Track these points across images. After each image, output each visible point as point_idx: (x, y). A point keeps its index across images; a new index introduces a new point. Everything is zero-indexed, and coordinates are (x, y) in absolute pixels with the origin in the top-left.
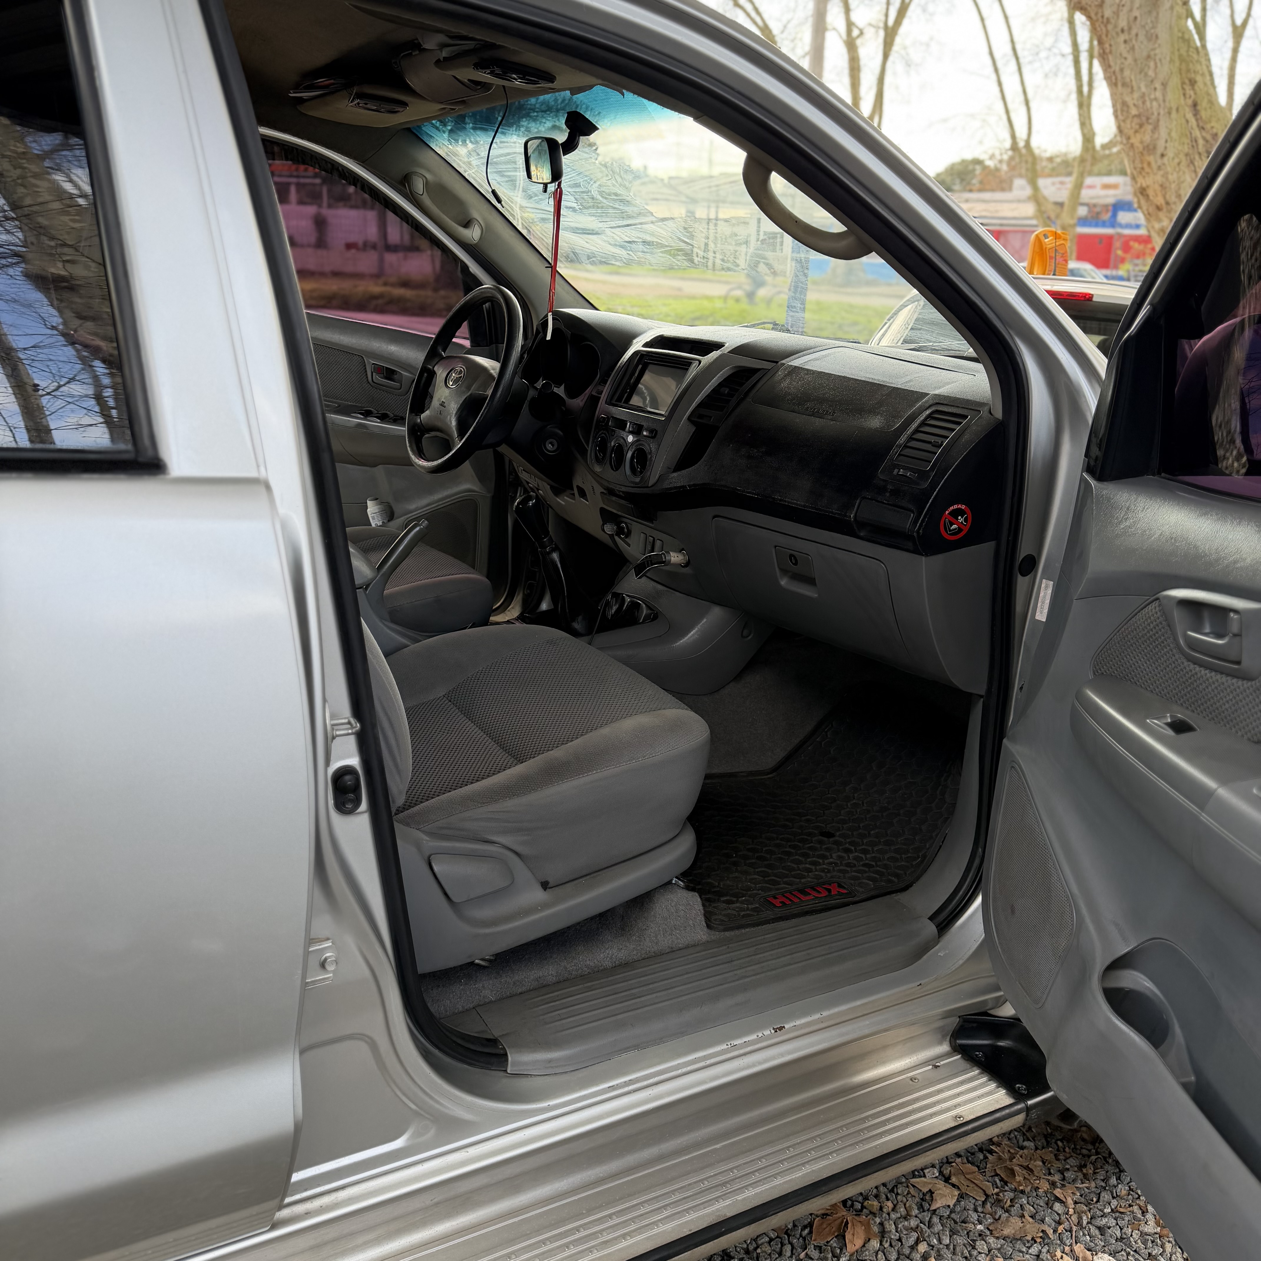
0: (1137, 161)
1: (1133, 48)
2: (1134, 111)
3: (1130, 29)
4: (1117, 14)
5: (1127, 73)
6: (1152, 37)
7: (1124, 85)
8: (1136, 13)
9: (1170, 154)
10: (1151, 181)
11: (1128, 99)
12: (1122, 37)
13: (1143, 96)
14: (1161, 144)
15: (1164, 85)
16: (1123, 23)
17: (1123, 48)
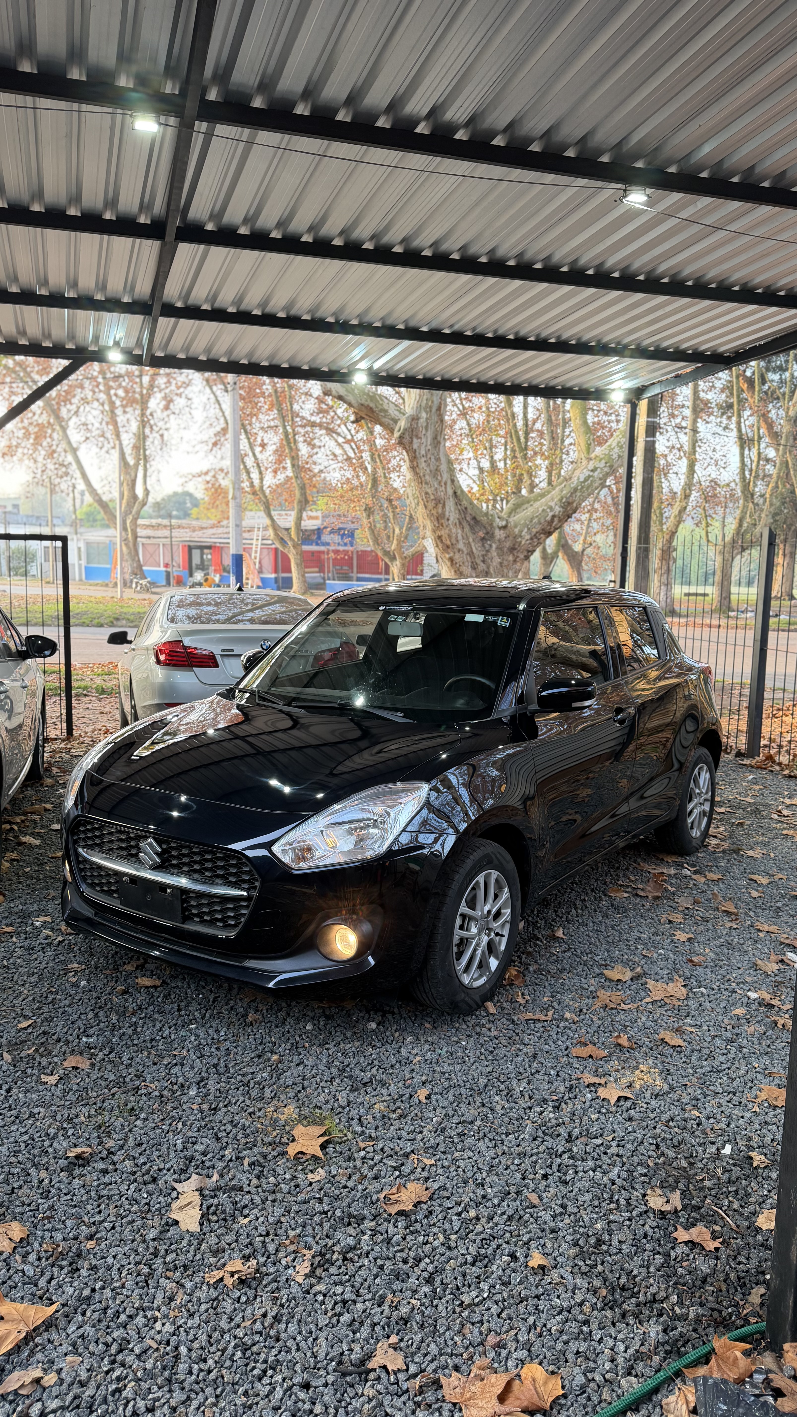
0: (436, 523)
1: (429, 465)
2: (432, 497)
3: (426, 455)
4: (419, 447)
5: (427, 477)
6: (438, 460)
7: (426, 483)
8: (429, 447)
9: (451, 519)
11: (429, 491)
12: (423, 459)
13: (436, 489)
14: (447, 513)
15: (445, 484)
16: (423, 452)
17: (423, 465)
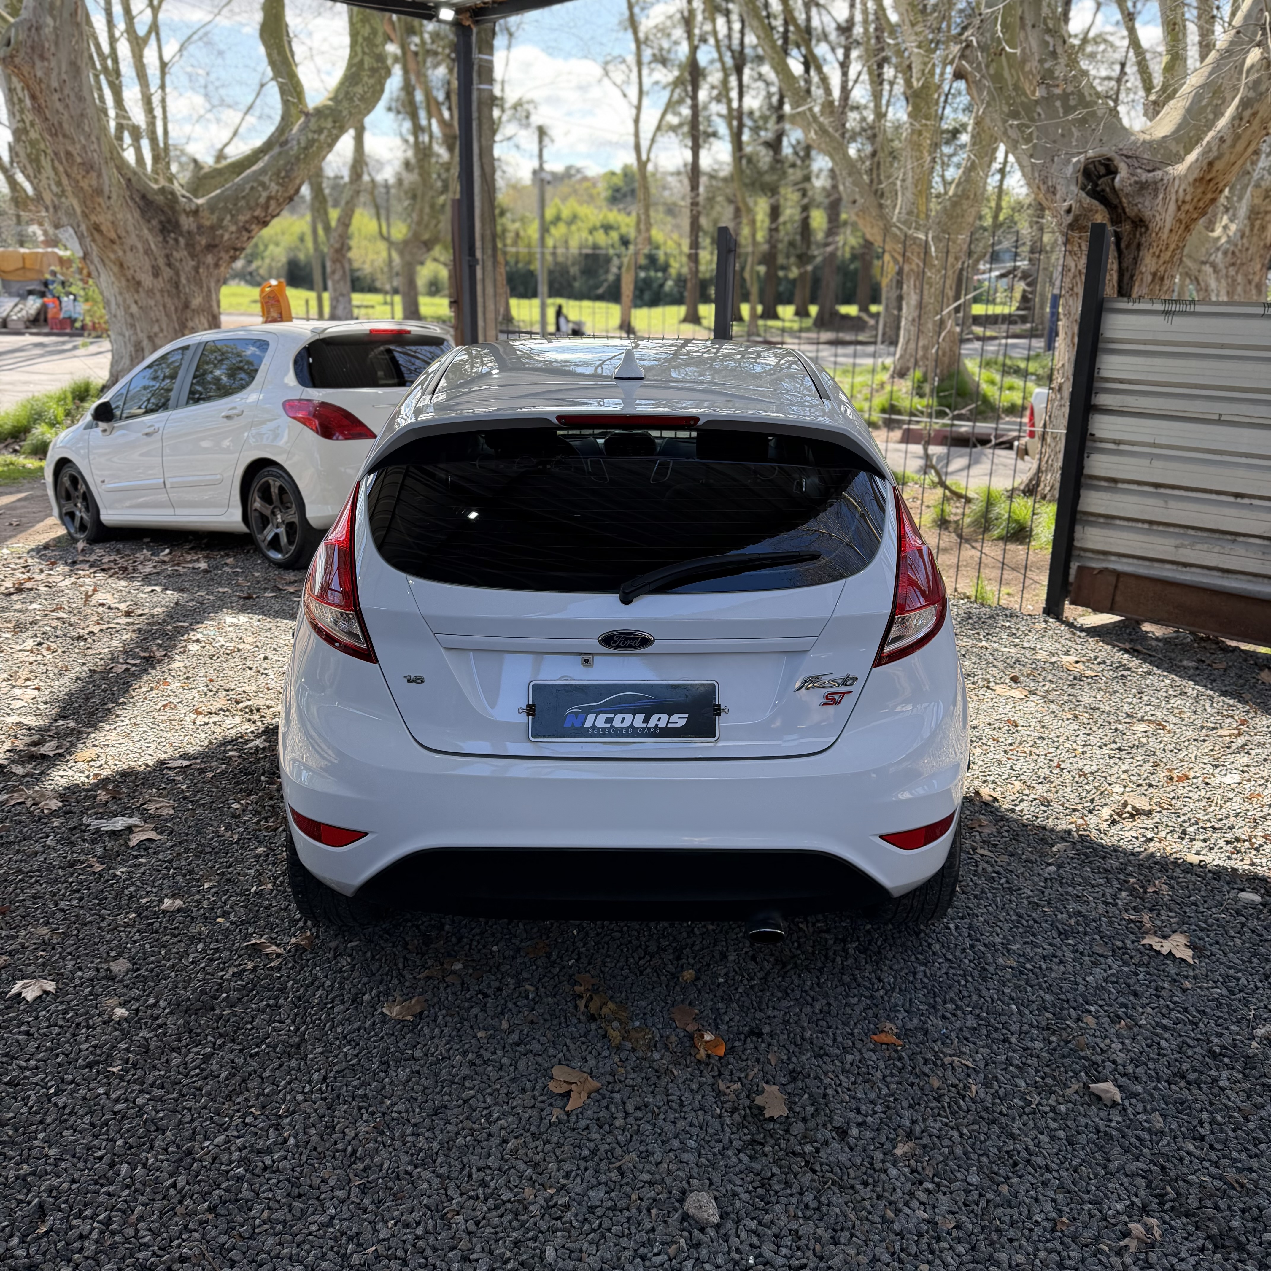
0: (89, 203)
1: (67, 106)
2: (79, 160)
3: (62, 90)
4: (47, 75)
5: (66, 126)
6: (81, 99)
7: (65, 136)
8: (65, 77)
9: (114, 196)
10: (104, 219)
11: (70, 148)
15: (98, 139)
